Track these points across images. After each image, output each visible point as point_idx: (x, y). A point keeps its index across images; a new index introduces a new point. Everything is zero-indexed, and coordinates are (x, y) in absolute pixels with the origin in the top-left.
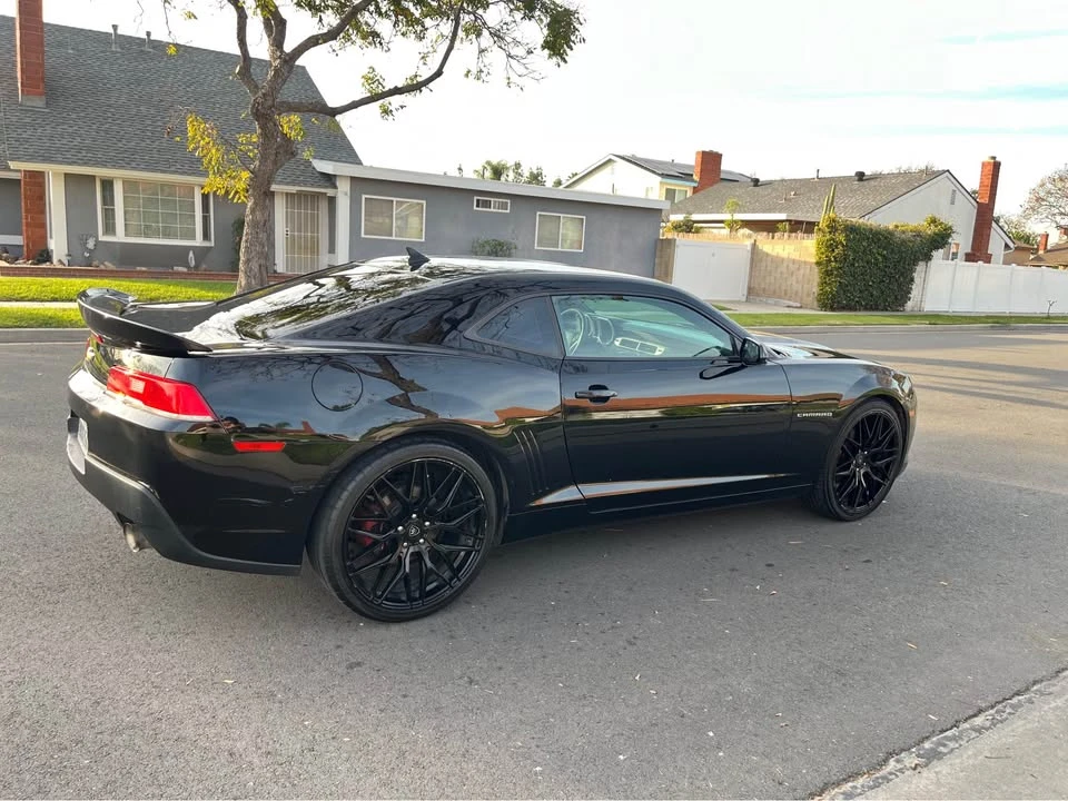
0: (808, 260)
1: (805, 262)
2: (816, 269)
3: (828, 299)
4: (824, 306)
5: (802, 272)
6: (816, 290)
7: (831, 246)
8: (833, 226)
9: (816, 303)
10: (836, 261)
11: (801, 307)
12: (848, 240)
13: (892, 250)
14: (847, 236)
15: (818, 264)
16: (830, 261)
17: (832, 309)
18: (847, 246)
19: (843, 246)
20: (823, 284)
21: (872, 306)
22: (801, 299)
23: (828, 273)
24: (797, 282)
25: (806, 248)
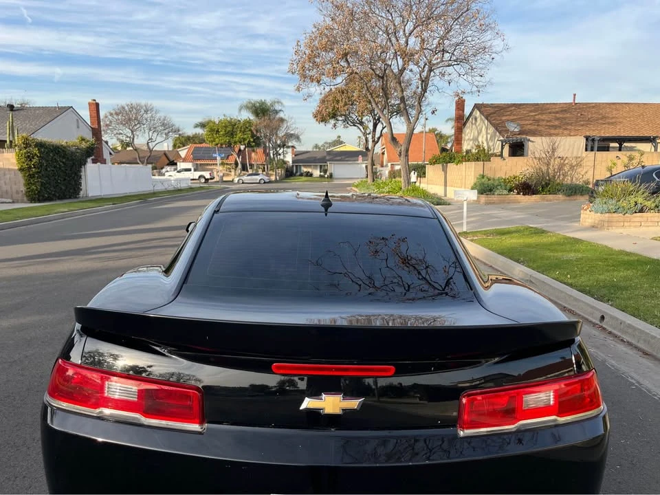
0: (11, 167)
1: (9, 170)
2: (20, 175)
3: (35, 194)
4: (32, 200)
5: (8, 176)
6: (23, 189)
7: (29, 157)
8: (27, 144)
9: (25, 199)
10: (34, 167)
11: (13, 202)
12: (40, 152)
13: (68, 158)
14: (38, 149)
15: (21, 170)
16: (30, 168)
17: (39, 201)
18: (40, 157)
19: (38, 156)
20: (28, 184)
21: (62, 197)
22: (12, 196)
23: (31, 176)
24: (5, 184)
25: (8, 159)
